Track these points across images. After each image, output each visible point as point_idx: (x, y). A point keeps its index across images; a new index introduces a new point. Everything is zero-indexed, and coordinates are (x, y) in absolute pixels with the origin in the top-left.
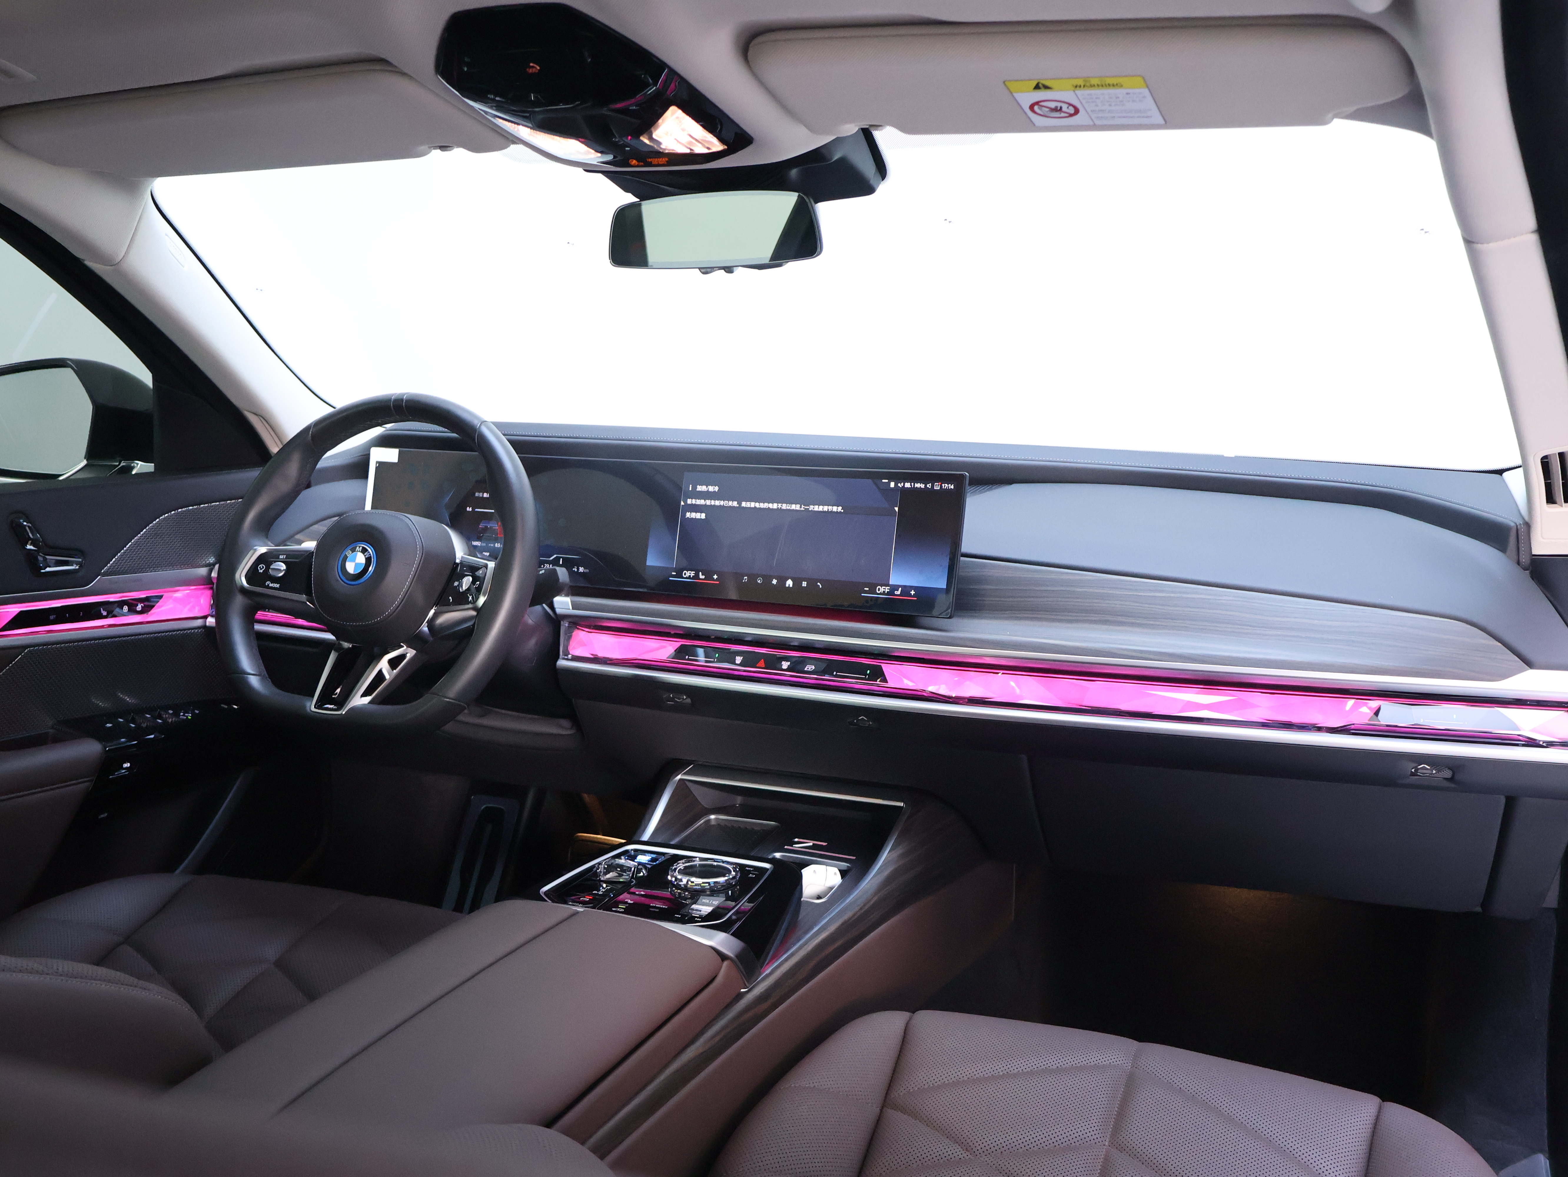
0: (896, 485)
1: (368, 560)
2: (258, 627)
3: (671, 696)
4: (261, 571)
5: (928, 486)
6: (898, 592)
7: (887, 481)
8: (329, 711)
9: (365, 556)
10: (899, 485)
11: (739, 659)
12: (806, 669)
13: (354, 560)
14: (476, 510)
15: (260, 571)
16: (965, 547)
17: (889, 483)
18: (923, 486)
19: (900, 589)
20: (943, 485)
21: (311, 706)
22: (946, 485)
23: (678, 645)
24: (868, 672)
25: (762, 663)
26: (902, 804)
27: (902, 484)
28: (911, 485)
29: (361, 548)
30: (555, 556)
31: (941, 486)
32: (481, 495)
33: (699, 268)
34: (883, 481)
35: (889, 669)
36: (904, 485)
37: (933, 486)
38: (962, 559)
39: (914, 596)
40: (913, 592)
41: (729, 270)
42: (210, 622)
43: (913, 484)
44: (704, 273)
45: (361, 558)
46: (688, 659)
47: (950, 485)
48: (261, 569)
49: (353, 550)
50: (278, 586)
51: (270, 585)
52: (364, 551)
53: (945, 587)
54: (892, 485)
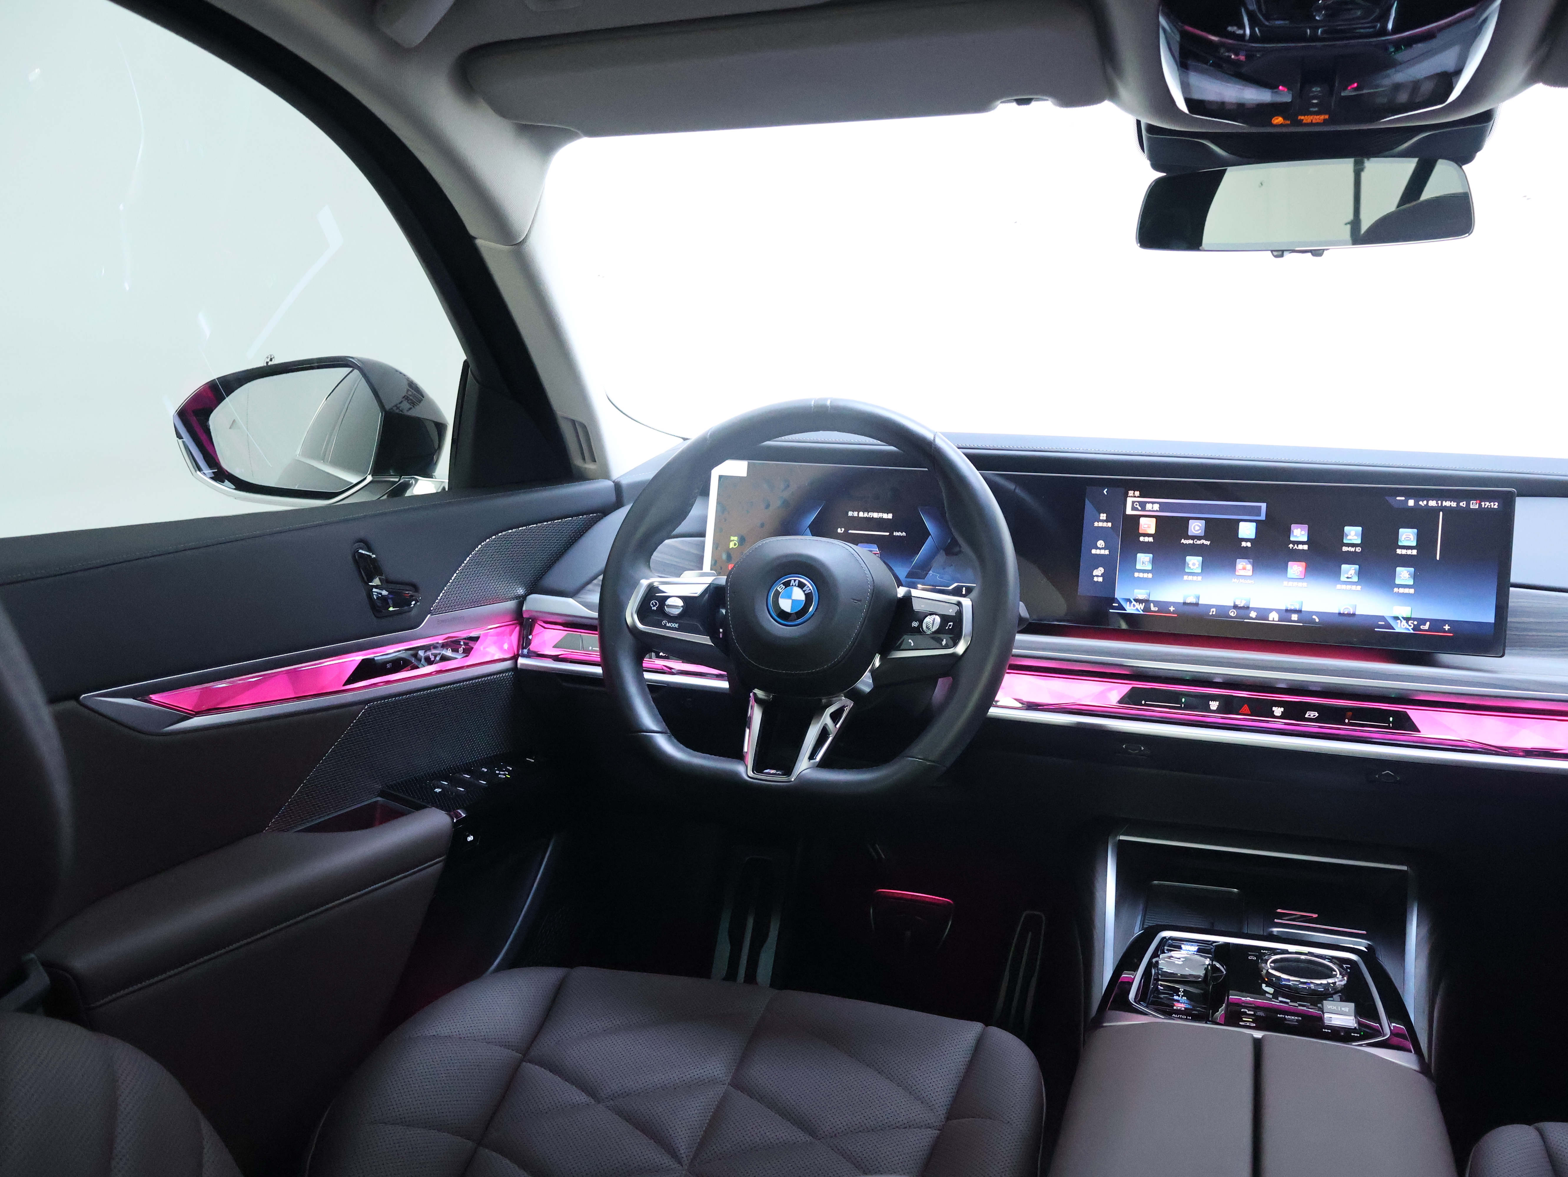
0: (1416, 503)
1: (809, 596)
2: (647, 676)
3: (1124, 746)
4: (655, 608)
5: (1461, 504)
6: (1427, 627)
7: (1403, 498)
8: (772, 777)
9: (804, 591)
10: (1421, 503)
11: (1214, 705)
12: (1306, 716)
13: (789, 596)
14: (850, 531)
15: (653, 608)
16: (1515, 576)
17: (1406, 501)
18: (1454, 504)
19: (1428, 623)
20: (1483, 503)
21: (745, 770)
22: (1487, 504)
23: (1131, 686)
24: (1391, 719)
25: (1246, 708)
26: (1405, 868)
27: (1425, 502)
28: (1437, 503)
29: (797, 582)
30: (956, 585)
31: (1480, 505)
32: (856, 514)
33: (1272, 251)
34: (1398, 498)
35: (1416, 715)
36: (1427, 503)
37: (1468, 504)
38: (1511, 589)
39: (1449, 631)
40: (1447, 627)
41: (1317, 253)
42: (522, 664)
43: (1440, 502)
44: (1276, 256)
45: (798, 595)
46: (1145, 705)
47: (1492, 504)
48: (654, 606)
49: (787, 584)
50: (677, 626)
51: (667, 625)
52: (801, 585)
53: (1492, 621)
54: (1411, 503)
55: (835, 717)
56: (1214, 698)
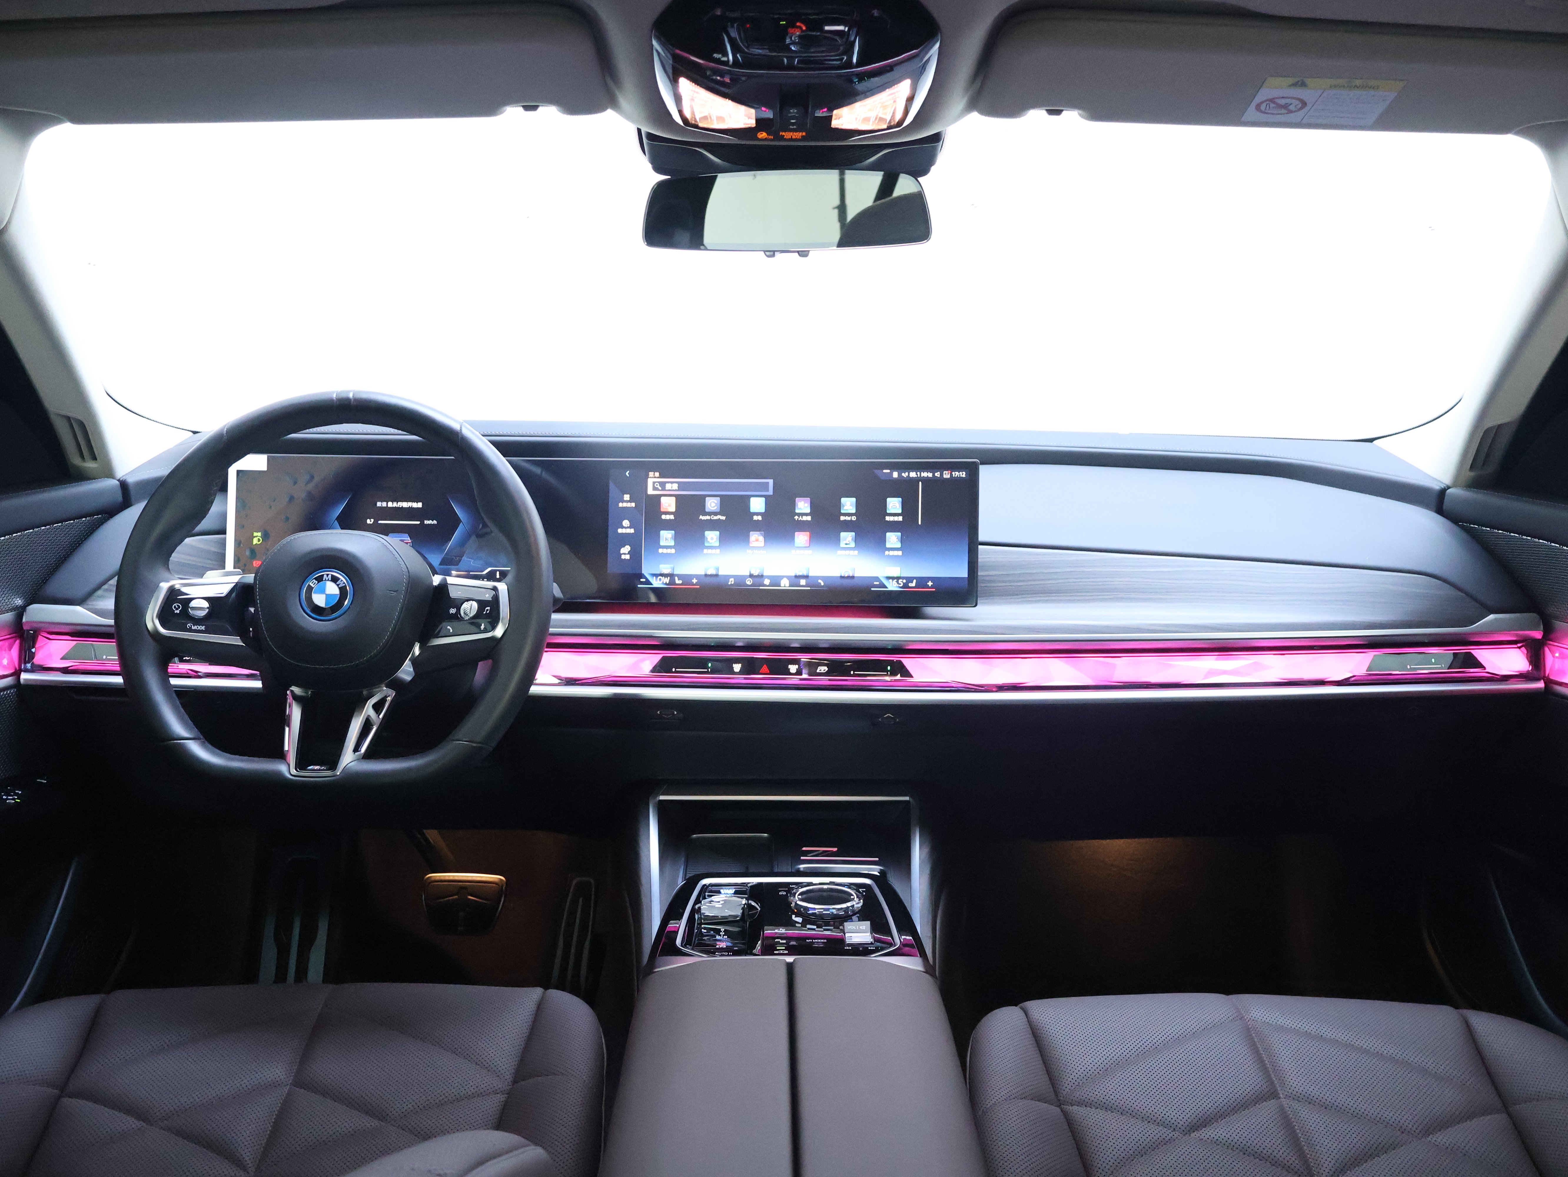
0: (900, 475)
1: (343, 590)
2: (174, 681)
3: (658, 712)
4: (178, 611)
5: (936, 474)
6: (913, 584)
7: (889, 471)
8: (316, 773)
9: (338, 585)
10: (903, 474)
11: (737, 667)
12: (818, 671)
13: (322, 591)
14: (380, 522)
15: (176, 612)
16: (982, 536)
17: (891, 474)
18: (930, 475)
19: (915, 581)
20: (953, 473)
21: (287, 769)
22: (957, 473)
23: (661, 656)
24: (889, 668)
25: (765, 668)
26: (907, 798)
27: (907, 474)
29: (330, 576)
30: (489, 569)
31: (951, 475)
32: (384, 504)
33: (765, 251)
34: (885, 471)
35: (909, 663)
36: (909, 474)
37: (942, 475)
38: (980, 547)
39: (932, 587)
40: (930, 584)
41: (803, 254)
42: (25, 680)
43: (918, 473)
44: (768, 256)
45: (332, 589)
46: (676, 672)
47: (961, 473)
48: (177, 609)
49: (320, 579)
50: (203, 628)
51: (193, 628)
52: (335, 580)
53: (966, 575)
54: (895, 475)
55: (377, 707)
56: (737, 660)
